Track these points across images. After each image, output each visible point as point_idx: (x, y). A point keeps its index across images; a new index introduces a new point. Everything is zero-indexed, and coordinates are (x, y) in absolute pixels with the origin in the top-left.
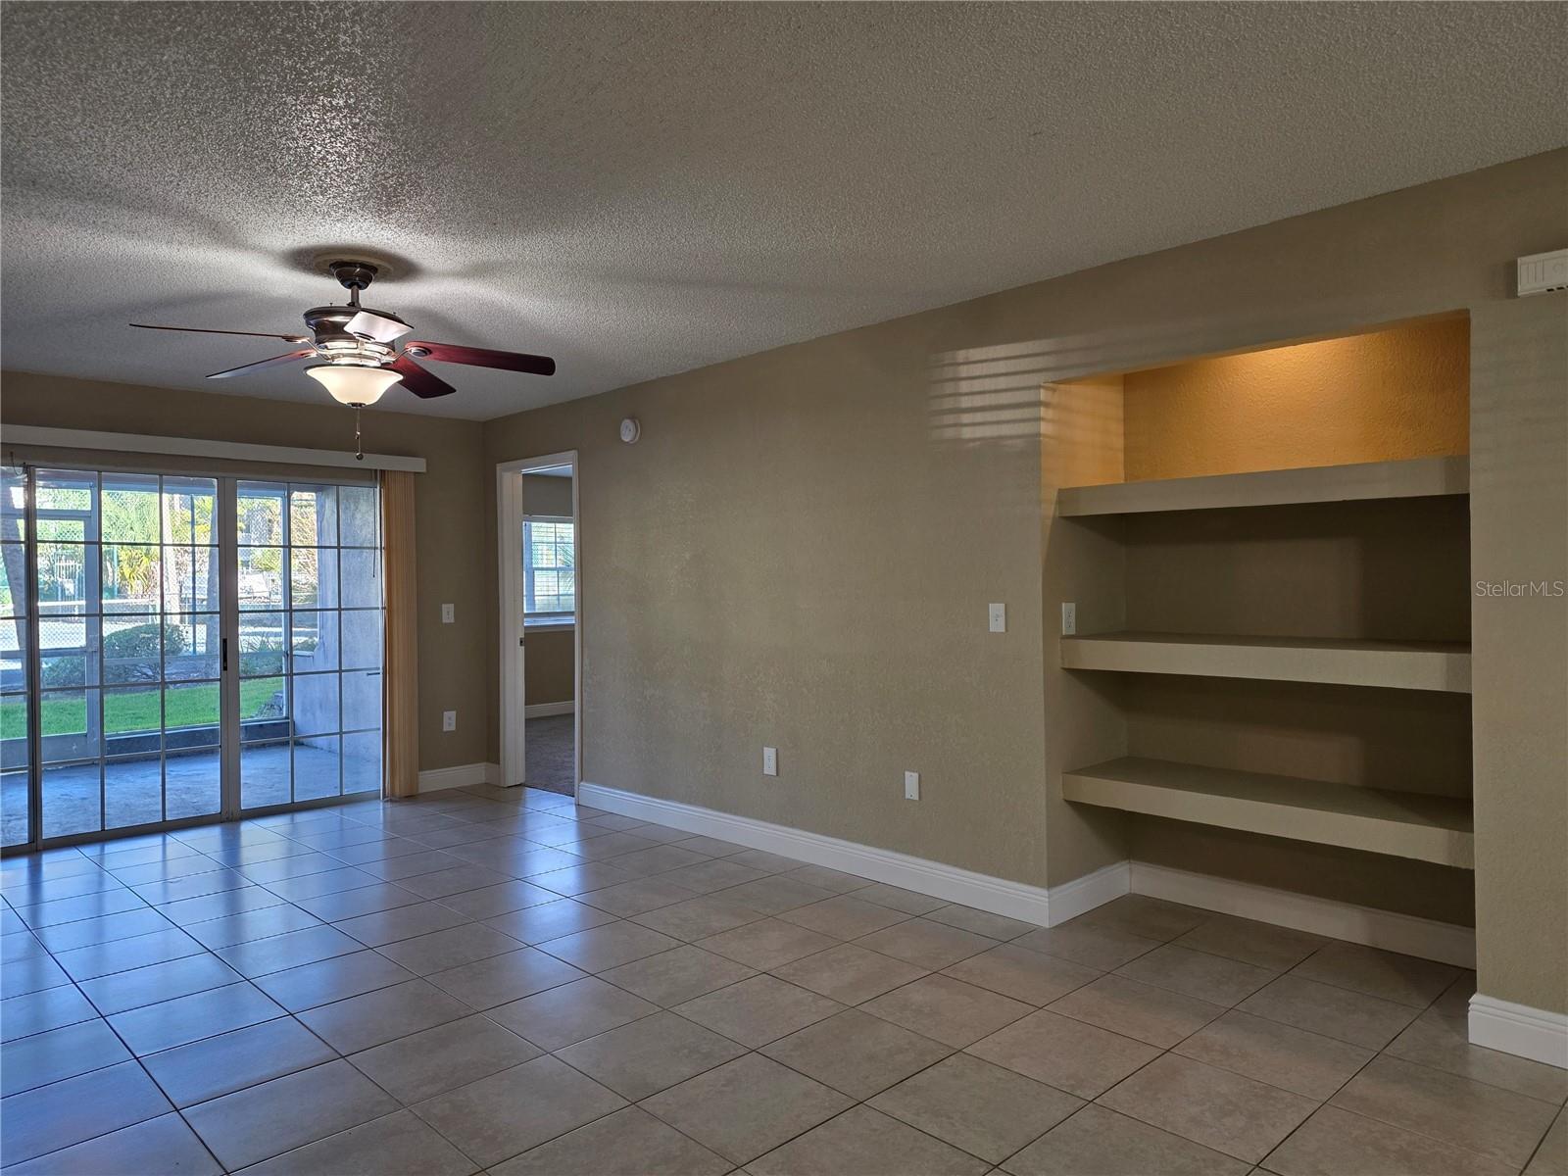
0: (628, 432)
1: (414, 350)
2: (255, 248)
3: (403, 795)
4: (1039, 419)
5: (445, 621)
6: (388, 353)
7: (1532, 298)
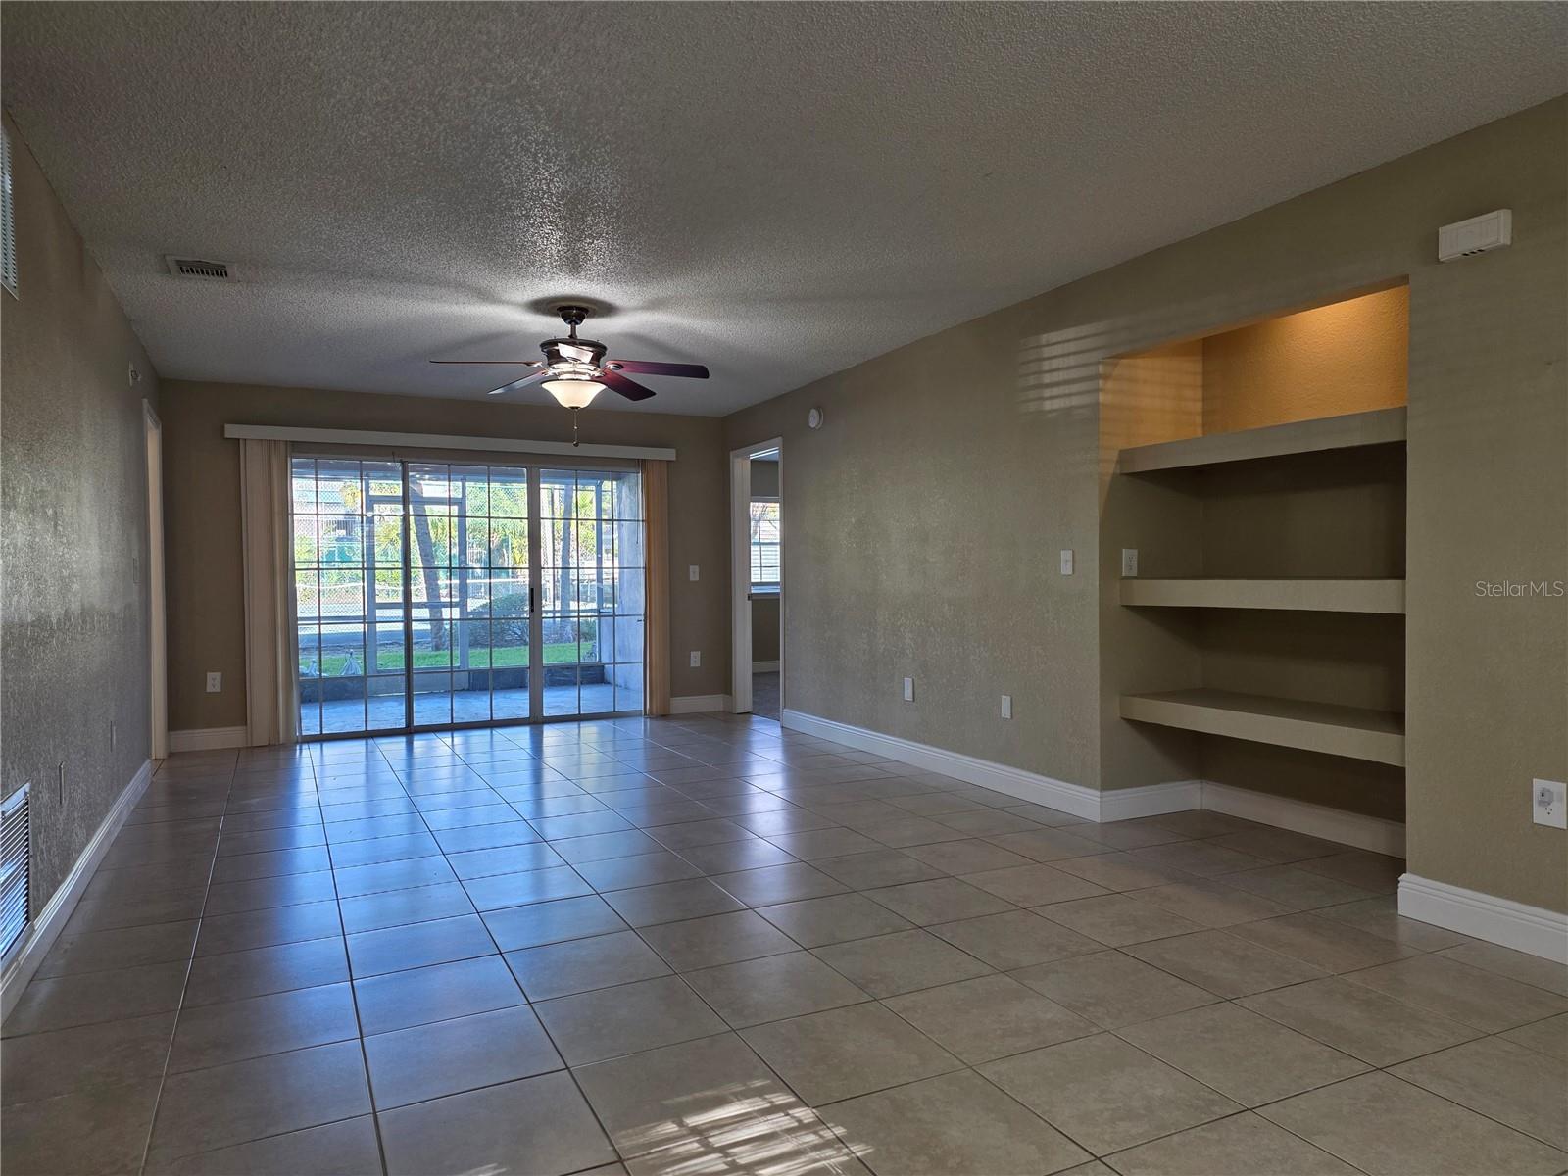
0: (814, 421)
1: (612, 366)
2: (508, 303)
3: (660, 714)
4: (1097, 390)
5: (692, 579)
6: (595, 370)
7: (1452, 263)
